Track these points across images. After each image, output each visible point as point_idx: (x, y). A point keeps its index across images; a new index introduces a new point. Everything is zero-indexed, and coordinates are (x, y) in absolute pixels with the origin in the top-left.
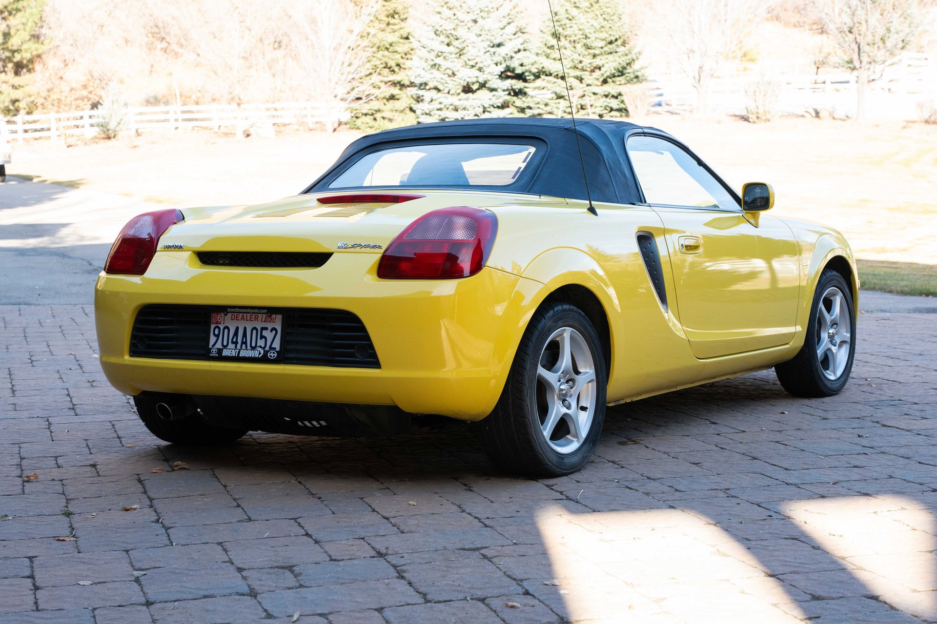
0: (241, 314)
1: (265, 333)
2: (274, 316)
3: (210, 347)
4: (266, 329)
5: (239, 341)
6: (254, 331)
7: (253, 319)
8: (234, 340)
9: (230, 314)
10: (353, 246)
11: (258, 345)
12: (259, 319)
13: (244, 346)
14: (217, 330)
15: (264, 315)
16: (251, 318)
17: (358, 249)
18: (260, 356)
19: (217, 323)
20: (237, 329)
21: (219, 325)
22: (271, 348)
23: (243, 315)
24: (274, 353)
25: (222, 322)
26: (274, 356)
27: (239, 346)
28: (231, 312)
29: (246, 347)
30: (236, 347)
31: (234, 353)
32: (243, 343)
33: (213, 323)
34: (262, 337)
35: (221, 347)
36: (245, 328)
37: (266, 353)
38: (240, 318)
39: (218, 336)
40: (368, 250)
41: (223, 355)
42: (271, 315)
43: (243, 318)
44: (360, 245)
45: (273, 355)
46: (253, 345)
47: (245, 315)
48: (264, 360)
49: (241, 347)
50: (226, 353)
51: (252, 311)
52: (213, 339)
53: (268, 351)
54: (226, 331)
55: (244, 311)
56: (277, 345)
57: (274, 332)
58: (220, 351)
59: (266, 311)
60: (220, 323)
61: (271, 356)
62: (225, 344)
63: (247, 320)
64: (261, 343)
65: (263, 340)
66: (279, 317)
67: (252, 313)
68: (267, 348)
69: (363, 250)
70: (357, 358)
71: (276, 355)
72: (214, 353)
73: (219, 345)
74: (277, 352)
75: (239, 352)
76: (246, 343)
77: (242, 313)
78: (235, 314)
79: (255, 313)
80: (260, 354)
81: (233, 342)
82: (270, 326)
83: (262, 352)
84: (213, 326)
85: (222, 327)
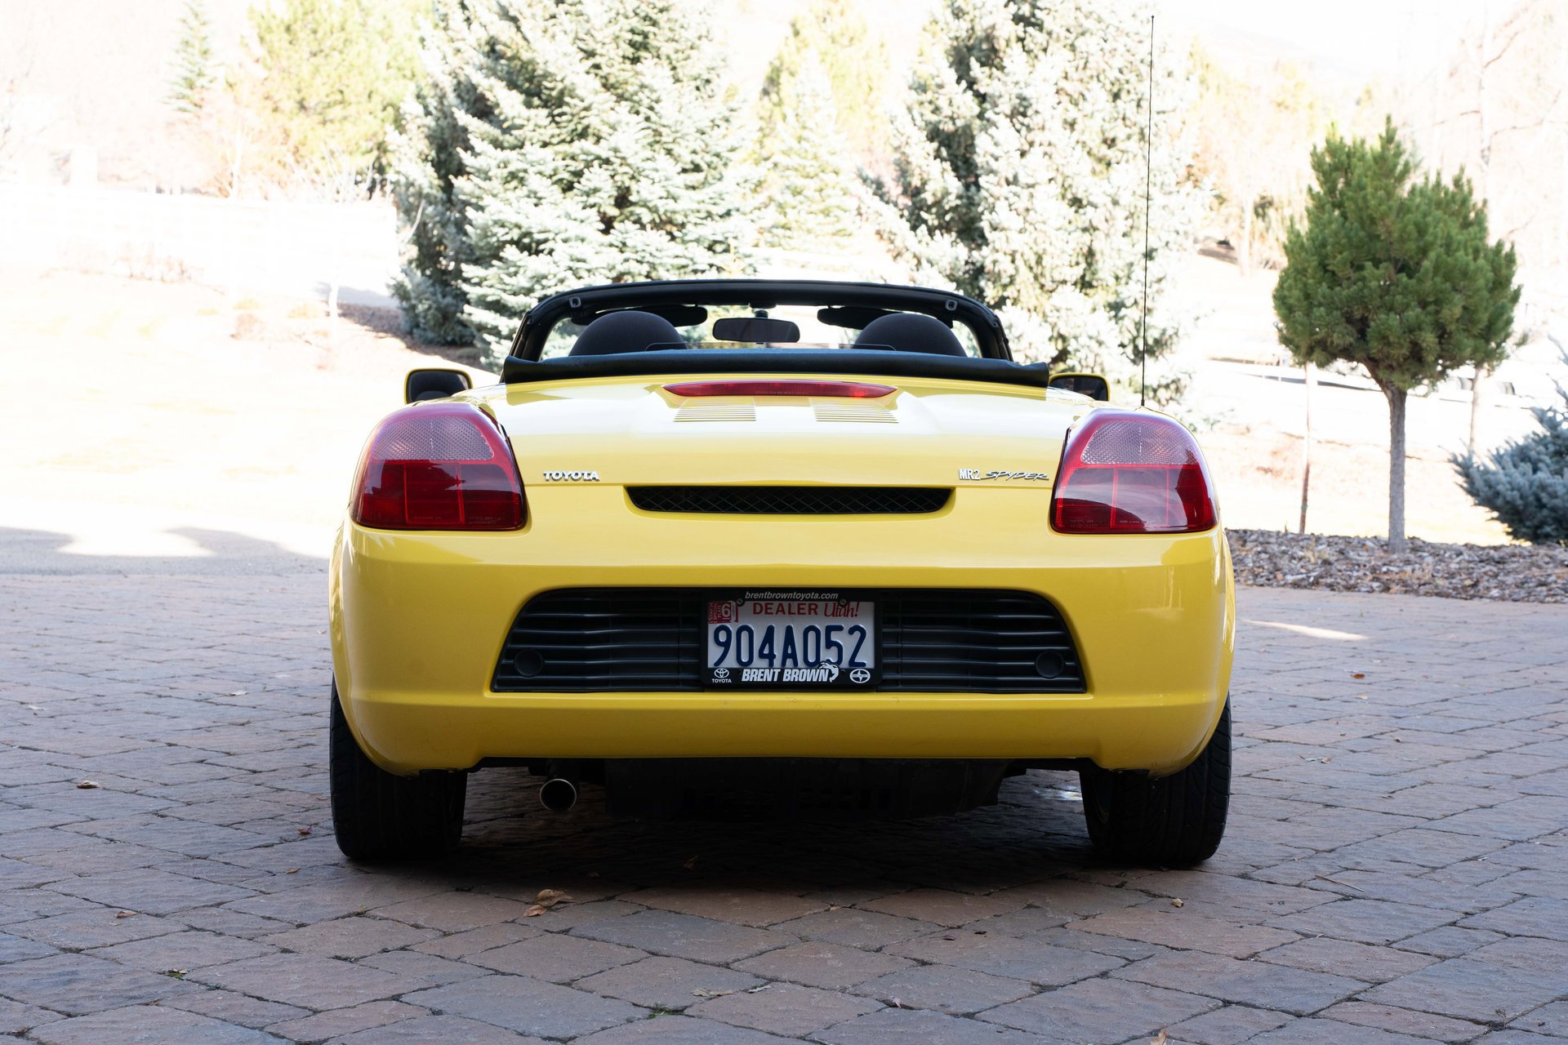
0: (776, 603)
1: (835, 637)
2: (853, 604)
3: (711, 665)
4: (840, 628)
5: (778, 651)
6: (812, 635)
7: (806, 611)
8: (766, 651)
9: (750, 604)
10: (990, 476)
11: (822, 658)
12: (821, 610)
13: (789, 662)
14: (722, 637)
15: (831, 604)
16: (799, 609)
17: (1001, 481)
18: (831, 679)
19: (720, 620)
20: (770, 631)
21: (728, 625)
22: (852, 662)
23: (781, 605)
24: (862, 672)
25: (734, 618)
26: (864, 679)
27: (777, 662)
28: (753, 599)
29: (796, 664)
30: (771, 665)
31: (768, 677)
32: (785, 656)
33: (713, 621)
34: (830, 644)
35: (735, 665)
36: (789, 631)
37: (844, 674)
38: (774, 611)
39: (726, 645)
40: (1021, 482)
41: (744, 679)
42: (848, 603)
43: (781, 610)
44: (1003, 475)
45: (859, 676)
46: (812, 659)
47: (786, 604)
48: (842, 685)
49: (784, 663)
50: (747, 676)
51: (803, 596)
52: (714, 653)
53: (849, 671)
54: (745, 636)
55: (784, 596)
56: (867, 657)
57: (857, 634)
58: (735, 674)
59: (836, 595)
60: (728, 621)
61: (857, 679)
62: (745, 659)
63: (790, 613)
64: (830, 655)
65: (834, 649)
66: (867, 607)
67: (805, 599)
68: (845, 664)
69: (1012, 483)
70: (1041, 676)
71: (868, 676)
72: (722, 675)
73: (731, 662)
74: (868, 670)
75: (781, 674)
76: (794, 656)
77: (780, 599)
78: (763, 603)
79: (810, 600)
80: (831, 674)
81: (762, 656)
82: (847, 624)
83: (836, 672)
84: (712, 628)
85: (733, 628)
